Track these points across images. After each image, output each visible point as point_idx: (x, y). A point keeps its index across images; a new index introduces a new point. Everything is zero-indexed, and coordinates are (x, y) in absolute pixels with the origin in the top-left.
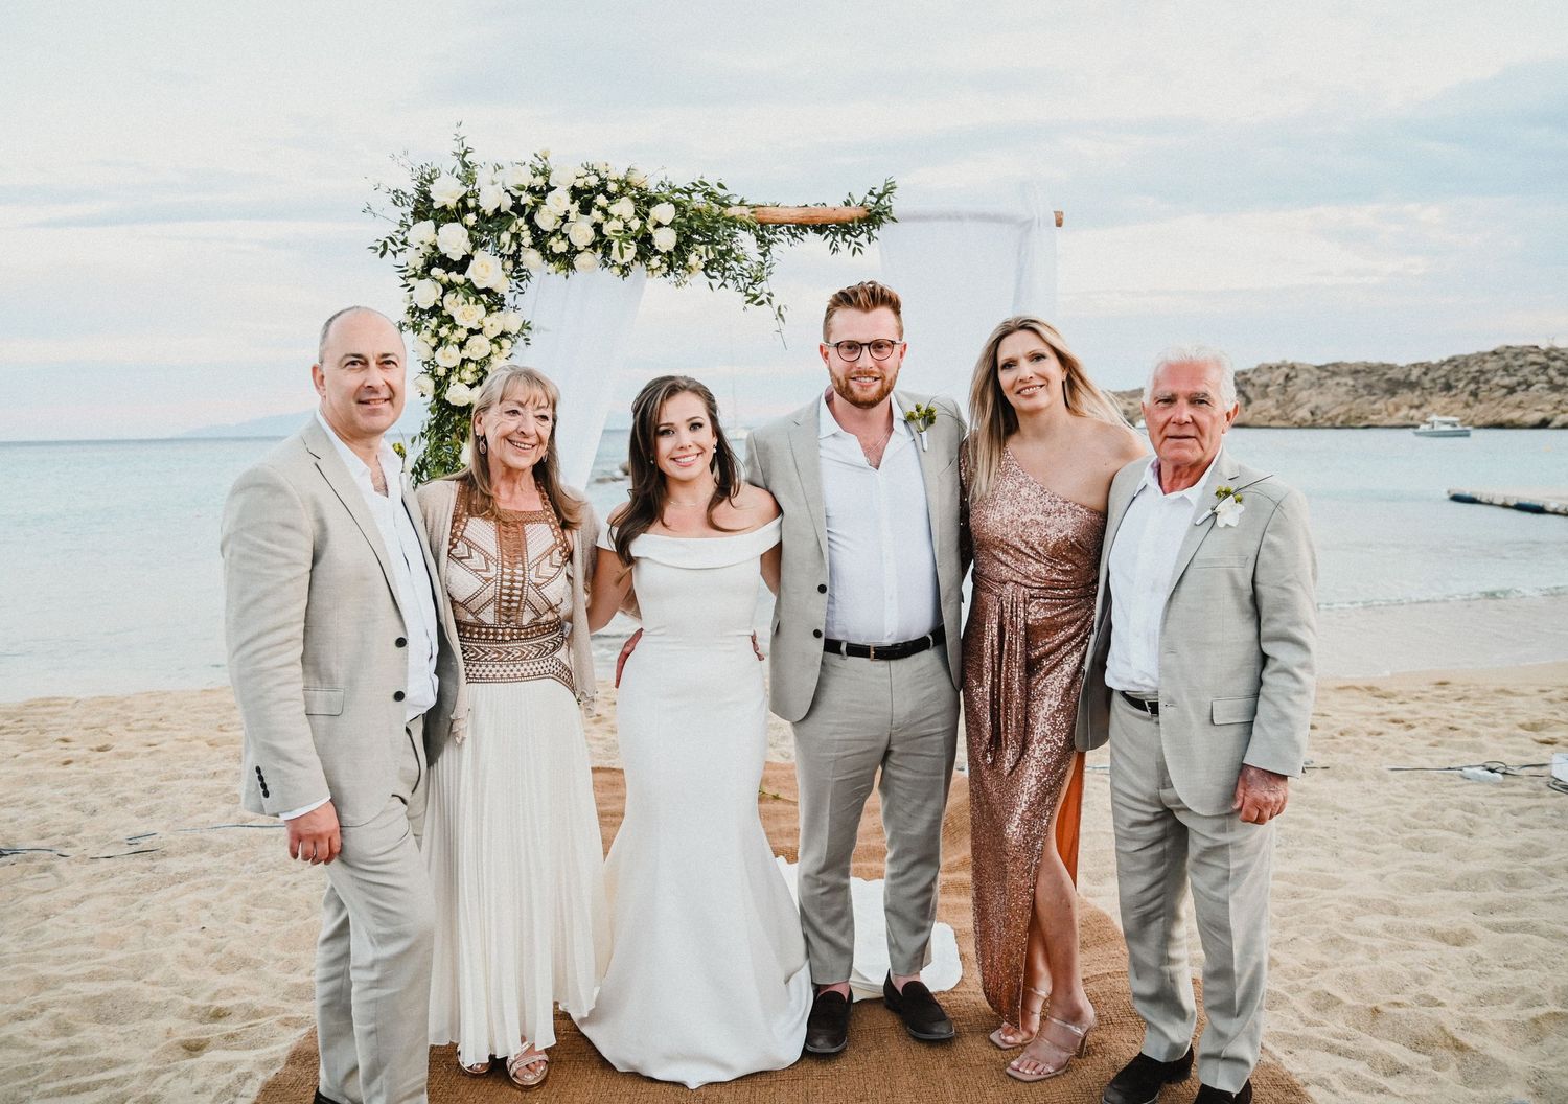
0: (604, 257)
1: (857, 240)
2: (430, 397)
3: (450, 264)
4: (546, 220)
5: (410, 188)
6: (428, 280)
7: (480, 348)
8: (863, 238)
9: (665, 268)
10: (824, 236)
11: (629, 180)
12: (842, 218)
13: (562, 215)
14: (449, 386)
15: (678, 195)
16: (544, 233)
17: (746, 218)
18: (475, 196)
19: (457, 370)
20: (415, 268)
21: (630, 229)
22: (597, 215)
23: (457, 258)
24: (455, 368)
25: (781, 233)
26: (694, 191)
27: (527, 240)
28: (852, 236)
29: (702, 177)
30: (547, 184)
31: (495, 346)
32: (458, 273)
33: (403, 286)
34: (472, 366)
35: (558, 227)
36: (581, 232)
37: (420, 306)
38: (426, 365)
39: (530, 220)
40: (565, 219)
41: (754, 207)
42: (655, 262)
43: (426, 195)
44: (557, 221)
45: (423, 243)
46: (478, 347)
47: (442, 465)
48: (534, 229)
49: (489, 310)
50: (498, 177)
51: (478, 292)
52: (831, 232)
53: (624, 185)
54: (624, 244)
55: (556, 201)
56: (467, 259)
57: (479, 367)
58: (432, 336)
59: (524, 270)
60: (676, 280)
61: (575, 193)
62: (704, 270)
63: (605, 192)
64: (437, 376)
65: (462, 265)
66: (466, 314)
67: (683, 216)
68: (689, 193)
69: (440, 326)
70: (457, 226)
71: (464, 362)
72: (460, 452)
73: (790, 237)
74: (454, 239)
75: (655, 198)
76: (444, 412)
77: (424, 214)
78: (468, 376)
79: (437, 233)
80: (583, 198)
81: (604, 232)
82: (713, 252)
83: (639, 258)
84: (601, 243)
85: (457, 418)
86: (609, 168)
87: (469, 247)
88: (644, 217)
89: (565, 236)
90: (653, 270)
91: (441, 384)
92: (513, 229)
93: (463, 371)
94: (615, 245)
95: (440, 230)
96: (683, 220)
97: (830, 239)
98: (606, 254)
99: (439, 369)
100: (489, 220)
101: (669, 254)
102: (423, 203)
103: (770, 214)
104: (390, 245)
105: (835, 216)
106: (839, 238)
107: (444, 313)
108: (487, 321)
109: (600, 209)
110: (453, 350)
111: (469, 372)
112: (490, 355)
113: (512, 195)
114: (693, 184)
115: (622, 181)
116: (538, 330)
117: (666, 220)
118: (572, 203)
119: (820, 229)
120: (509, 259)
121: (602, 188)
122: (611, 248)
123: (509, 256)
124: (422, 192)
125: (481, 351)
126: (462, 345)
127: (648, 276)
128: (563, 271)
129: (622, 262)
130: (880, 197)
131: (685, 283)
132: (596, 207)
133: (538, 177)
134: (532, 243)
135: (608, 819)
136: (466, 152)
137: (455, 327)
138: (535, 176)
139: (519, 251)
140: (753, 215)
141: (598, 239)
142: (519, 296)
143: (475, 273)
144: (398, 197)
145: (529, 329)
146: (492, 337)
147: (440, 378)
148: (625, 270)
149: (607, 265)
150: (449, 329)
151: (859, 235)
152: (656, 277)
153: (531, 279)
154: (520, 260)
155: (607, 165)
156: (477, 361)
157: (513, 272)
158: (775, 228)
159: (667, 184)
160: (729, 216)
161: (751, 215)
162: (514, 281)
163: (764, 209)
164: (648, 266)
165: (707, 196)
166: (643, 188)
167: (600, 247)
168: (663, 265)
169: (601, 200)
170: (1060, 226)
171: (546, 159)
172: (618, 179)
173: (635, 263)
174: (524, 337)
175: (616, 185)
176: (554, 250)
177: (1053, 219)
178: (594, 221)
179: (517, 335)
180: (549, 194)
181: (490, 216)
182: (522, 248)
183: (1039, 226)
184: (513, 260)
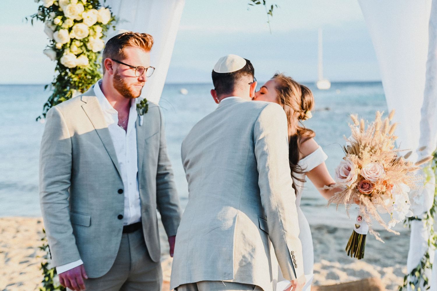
7: (82, 32)
14: (64, 55)
19: (68, 45)
24: (67, 43)
31: (92, 31)
34: (78, 43)
49: (86, 7)
57: (82, 44)
64: (57, 49)
71: (72, 40)
91: (59, 53)
93: (72, 46)
99: (58, 45)
107: (59, 9)
110: (65, 33)
111: (75, 47)
112: (89, 36)
125: (83, 34)
126: (70, 29)
137: (64, 18)
146: (91, 24)
147: (59, 50)
150: (62, 20)
156: (81, 40)
174: (112, 26)
179: (108, 24)
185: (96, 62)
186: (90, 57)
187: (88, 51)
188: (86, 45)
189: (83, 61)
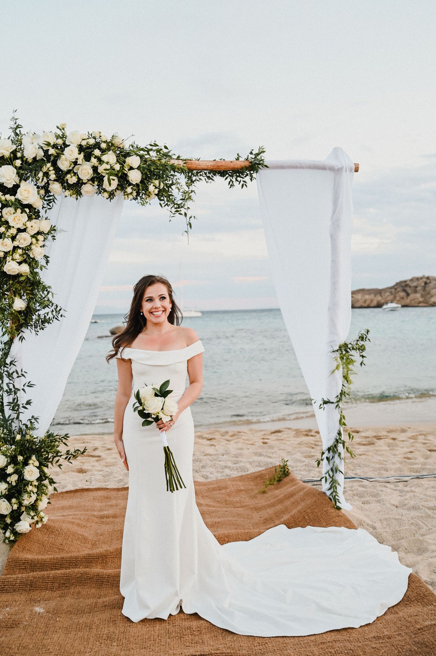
0: (99, 186)
1: (244, 180)
3: (6, 190)
4: (64, 164)
7: (25, 240)
8: (247, 179)
9: (135, 194)
10: (225, 177)
11: (113, 142)
12: (236, 167)
13: (74, 161)
14: (6, 263)
15: (142, 151)
16: (63, 171)
17: (181, 166)
18: (21, 150)
19: (11, 253)
21: (114, 170)
22: (94, 161)
23: (10, 186)
24: (9, 252)
25: (201, 175)
26: (151, 150)
27: (53, 176)
28: (241, 177)
29: (155, 141)
30: (64, 143)
31: (34, 240)
32: (11, 195)
34: (20, 251)
35: (71, 168)
36: (85, 171)
39: (54, 164)
40: (75, 163)
41: (185, 160)
42: (129, 190)
44: (71, 164)
46: (24, 240)
47: (2, 310)
48: (57, 170)
49: (30, 218)
50: (35, 139)
51: (23, 207)
52: (230, 175)
53: (110, 144)
54: (111, 177)
55: (70, 152)
56: (16, 187)
57: (24, 252)
59: (51, 196)
60: (141, 201)
63: (100, 149)
65: (14, 190)
66: (16, 219)
67: (145, 164)
68: (148, 151)
70: (10, 167)
71: (15, 248)
72: (13, 302)
73: (206, 178)
74: (8, 175)
75: (129, 153)
76: (3, 279)
78: (17, 256)
80: (86, 151)
81: (99, 171)
82: (163, 183)
83: (119, 187)
84: (97, 178)
85: (11, 282)
86: (101, 135)
87: (17, 179)
88: (122, 163)
89: (75, 174)
90: (128, 195)
91: (1, 262)
92: (45, 169)
93: (15, 254)
94: (106, 179)
96: (145, 166)
97: (228, 180)
98: (100, 184)
100: (30, 164)
101: (137, 185)
103: (195, 164)
105: (232, 165)
106: (234, 180)
107: (3, 219)
108: (29, 224)
109: (96, 157)
110: (8, 241)
111: (18, 255)
112: (31, 244)
113: (44, 150)
114: (151, 145)
115: (109, 142)
116: (60, 231)
117: (135, 165)
118: (80, 154)
119: (223, 173)
121: (97, 145)
122: (103, 181)
123: (42, 187)
125: (26, 242)
126: (13, 238)
127: (125, 198)
128: (75, 196)
129: (109, 189)
130: (258, 154)
131: (147, 203)
132: (94, 156)
133: (59, 140)
134: (56, 178)
135: (104, 520)
136: (17, 127)
137: (9, 227)
138: (57, 139)
139: (48, 183)
140: (185, 165)
141: (95, 175)
142: (48, 211)
143: (21, 195)
145: (55, 230)
146: (32, 234)
147: (1, 258)
148: (111, 195)
149: (100, 193)
150: (6, 228)
151: (245, 177)
152: (130, 199)
153: (55, 200)
154: (49, 189)
155: (100, 133)
156: (23, 248)
157: (44, 197)
158: (197, 173)
159: (135, 146)
160: (170, 164)
161: (184, 165)
162: (45, 202)
163: (191, 161)
164: (124, 193)
165: (158, 153)
166: (122, 147)
167: (96, 181)
168: (133, 192)
169: (97, 152)
170: (357, 172)
171: (63, 129)
172: (106, 141)
173: (117, 191)
174: (52, 235)
175: (105, 144)
176: (69, 182)
177: (354, 167)
178: (93, 164)
179: (48, 234)
180: (66, 148)
181: (30, 162)
182: (50, 182)
183: (346, 171)
184: (45, 189)
185: (35, 270)
186: (31, 265)
187: (29, 259)
188: (29, 253)
189: (25, 269)
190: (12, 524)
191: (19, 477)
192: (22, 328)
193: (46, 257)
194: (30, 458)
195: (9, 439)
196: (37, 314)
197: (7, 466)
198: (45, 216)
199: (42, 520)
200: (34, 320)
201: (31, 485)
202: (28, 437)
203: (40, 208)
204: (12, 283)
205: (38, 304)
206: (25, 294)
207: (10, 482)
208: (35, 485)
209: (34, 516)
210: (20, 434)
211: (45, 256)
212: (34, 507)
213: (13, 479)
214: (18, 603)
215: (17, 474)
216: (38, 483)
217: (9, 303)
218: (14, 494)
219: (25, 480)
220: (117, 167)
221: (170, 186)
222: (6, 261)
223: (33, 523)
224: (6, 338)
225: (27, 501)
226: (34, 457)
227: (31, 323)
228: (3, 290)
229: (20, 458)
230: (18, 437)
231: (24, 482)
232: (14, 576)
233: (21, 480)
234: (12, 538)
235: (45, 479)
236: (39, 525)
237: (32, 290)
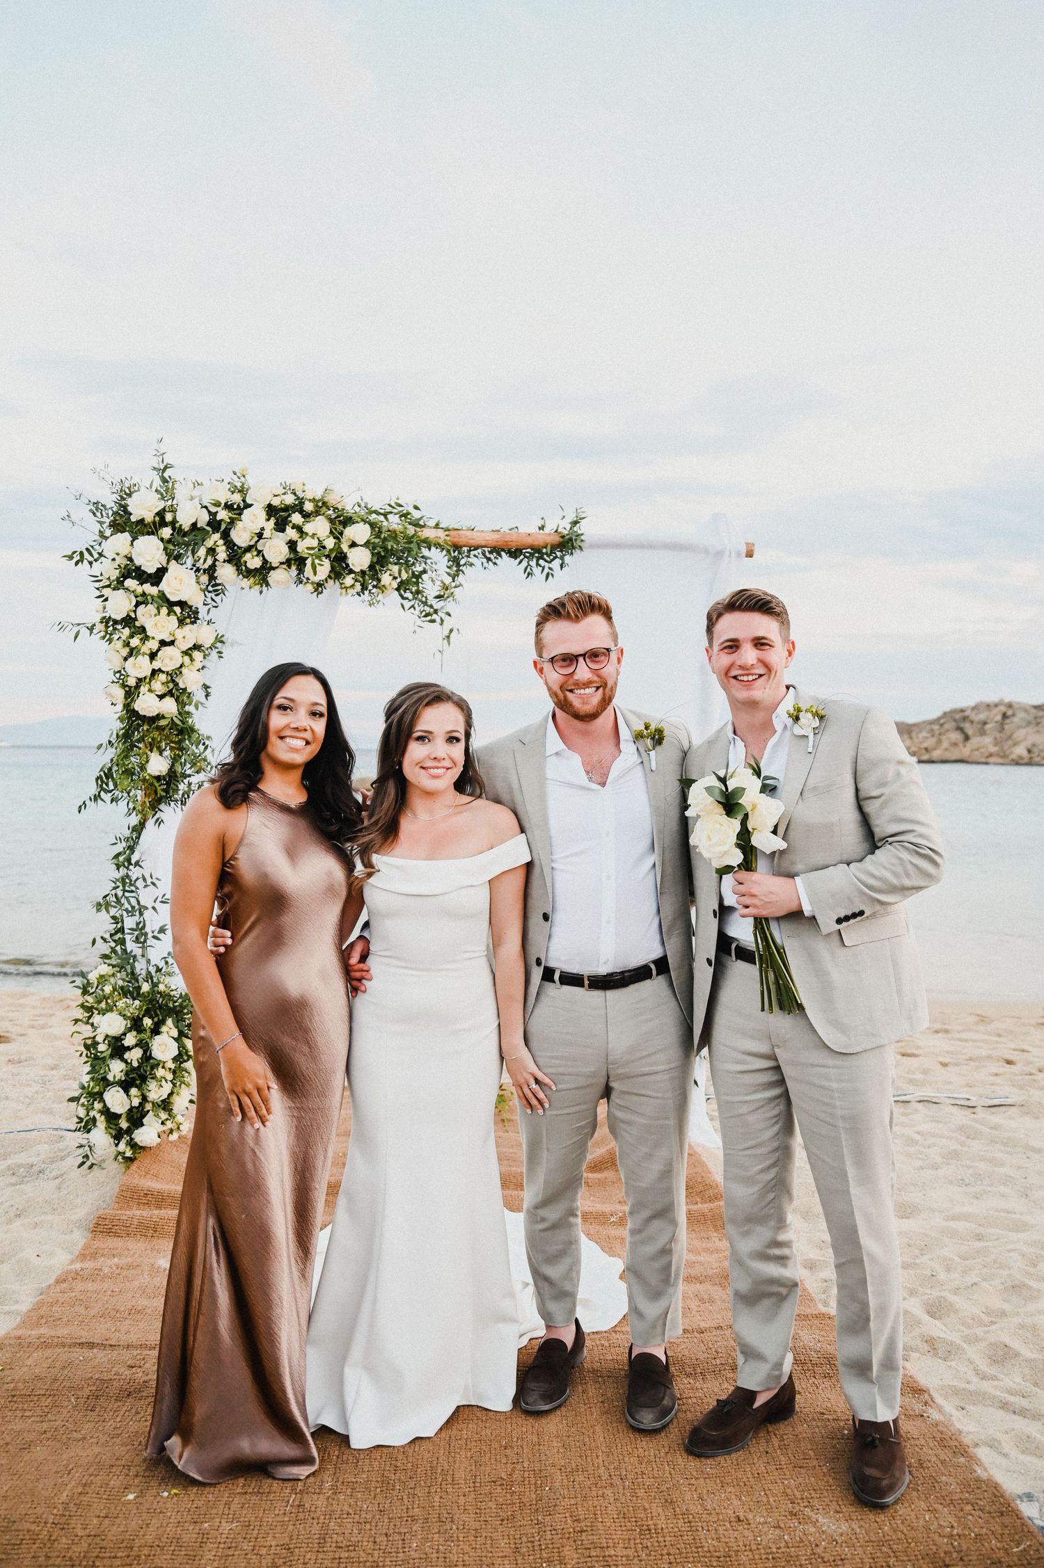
0: (299, 574)
1: (550, 565)
2: (120, 707)
3: (145, 576)
4: (241, 536)
5: (110, 500)
6: (121, 591)
7: (171, 659)
8: (556, 564)
9: (358, 587)
10: (518, 560)
11: (326, 499)
12: (536, 543)
13: (257, 531)
14: (138, 696)
15: (374, 516)
16: (239, 548)
17: (440, 540)
18: (173, 510)
19: (147, 680)
20: (109, 578)
21: (324, 547)
22: (291, 533)
23: (151, 569)
24: (145, 678)
25: (475, 556)
26: (390, 512)
27: (222, 554)
28: (546, 561)
29: (398, 499)
30: (244, 501)
31: (187, 659)
32: (152, 585)
33: (97, 597)
34: (163, 677)
35: (252, 543)
36: (276, 549)
37: (113, 616)
38: (118, 675)
39: (226, 535)
40: (260, 536)
41: (449, 530)
42: (349, 580)
43: (124, 508)
44: (253, 537)
45: (118, 554)
46: (169, 659)
47: (129, 773)
48: (230, 544)
49: (181, 622)
50: (195, 493)
51: (171, 605)
52: (525, 557)
53: (320, 504)
54: (317, 561)
55: (252, 517)
56: (162, 571)
57: (169, 678)
58: (124, 646)
59: (219, 585)
60: (369, 599)
61: (271, 510)
62: (398, 589)
63: (301, 511)
64: (127, 686)
66: (159, 625)
67: (378, 536)
68: (385, 515)
69: (132, 636)
70: (153, 539)
71: (154, 673)
72: (147, 762)
73: (485, 560)
74: (149, 553)
75: (351, 518)
76: (133, 722)
77: (122, 527)
78: (158, 685)
79: (132, 545)
80: (279, 515)
81: (299, 549)
82: (407, 572)
83: (333, 576)
84: (296, 561)
85: (146, 728)
86: (306, 488)
87: (163, 559)
88: (338, 536)
89: (259, 552)
90: (346, 588)
91: (131, 693)
92: (209, 543)
93: (153, 682)
94: (309, 562)
95: (135, 543)
96: (377, 541)
97: (525, 563)
98: (301, 571)
99: (129, 679)
100: (185, 534)
101: (363, 573)
102: (121, 516)
103: (465, 537)
104: (86, 555)
105: (529, 541)
106: (533, 563)
107: (137, 624)
108: (179, 634)
109: (295, 527)
110: (144, 661)
111: (159, 683)
112: (181, 666)
113: (209, 512)
114: (389, 505)
115: (319, 501)
116: (232, 644)
117: (361, 540)
118: (268, 520)
119: (515, 553)
120: (204, 572)
121: (298, 507)
122: (305, 565)
123: (205, 570)
124: (121, 505)
125: (173, 662)
126: (153, 656)
127: (341, 594)
128: (258, 587)
129: (317, 579)
130: (574, 523)
131: (378, 602)
132: (291, 525)
133: (235, 494)
134: (227, 558)
136: (166, 468)
137: (146, 638)
138: (233, 492)
139: (214, 565)
140: (448, 538)
141: (292, 556)
142: (213, 609)
143: (169, 585)
144: (97, 507)
145: (222, 642)
146: (184, 649)
147: (130, 687)
148: (319, 587)
149: (301, 582)
150: (141, 640)
151: (552, 560)
152: (350, 595)
153: (226, 592)
154: (215, 575)
155: (304, 485)
156: (168, 672)
157: (207, 586)
158: (469, 551)
159: (363, 505)
160: (423, 538)
161: (446, 538)
162: (209, 595)
163: (459, 532)
164: (341, 584)
165: (403, 518)
166: (340, 508)
167: (294, 564)
168: (357, 583)
169: (296, 518)
170: (751, 556)
171: (244, 476)
172: (314, 499)
173: (329, 580)
174: (217, 650)
175: (312, 504)
176: (249, 565)
177: (744, 550)
178: (289, 538)
179: (210, 647)
180: (245, 511)
181: (186, 530)
182: (217, 563)
183: (730, 556)
184: (208, 573)
185: (187, 708)
186: (181, 700)
187: (177, 690)
188: (177, 680)
189: (169, 707)
190: (129, 1132)
191: (145, 1052)
192: (160, 804)
193: (206, 687)
194: (163, 1022)
195: (131, 989)
196: (186, 781)
197: (125, 1034)
198: (208, 618)
199: (178, 1128)
200: (181, 792)
201: (163, 1067)
202: (162, 987)
203: (200, 606)
204: (148, 730)
205: (188, 766)
206: (168, 748)
207: (129, 1061)
208: (170, 1069)
209: (167, 1119)
210: (148, 982)
211: (204, 684)
212: (166, 1105)
213: (135, 1056)
214: (132, 1253)
215: (141, 1048)
216: (174, 1065)
217: (141, 763)
218: (133, 1079)
219: (154, 1058)
220: (330, 543)
221: (418, 576)
222: (139, 693)
223: (164, 1132)
224: (134, 820)
225: (156, 1092)
226: (169, 1022)
227: (176, 796)
228: (131, 740)
229: (147, 1022)
230: (146, 987)
231: (152, 1061)
232: (128, 1213)
233: (147, 1057)
234: (129, 1154)
235: (188, 1060)
236: (174, 1137)
237: (180, 742)
